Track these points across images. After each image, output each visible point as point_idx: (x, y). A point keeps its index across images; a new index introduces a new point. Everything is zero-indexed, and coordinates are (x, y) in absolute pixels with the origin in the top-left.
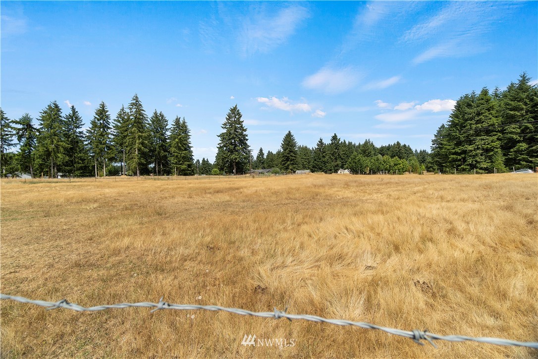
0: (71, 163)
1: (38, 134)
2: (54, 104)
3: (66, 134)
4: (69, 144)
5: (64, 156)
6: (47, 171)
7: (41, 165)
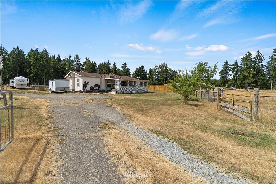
0: (255, 82)
1: (240, 69)
2: (248, 53)
3: (254, 67)
4: (255, 72)
5: (253, 78)
6: (243, 86)
7: (241, 83)
